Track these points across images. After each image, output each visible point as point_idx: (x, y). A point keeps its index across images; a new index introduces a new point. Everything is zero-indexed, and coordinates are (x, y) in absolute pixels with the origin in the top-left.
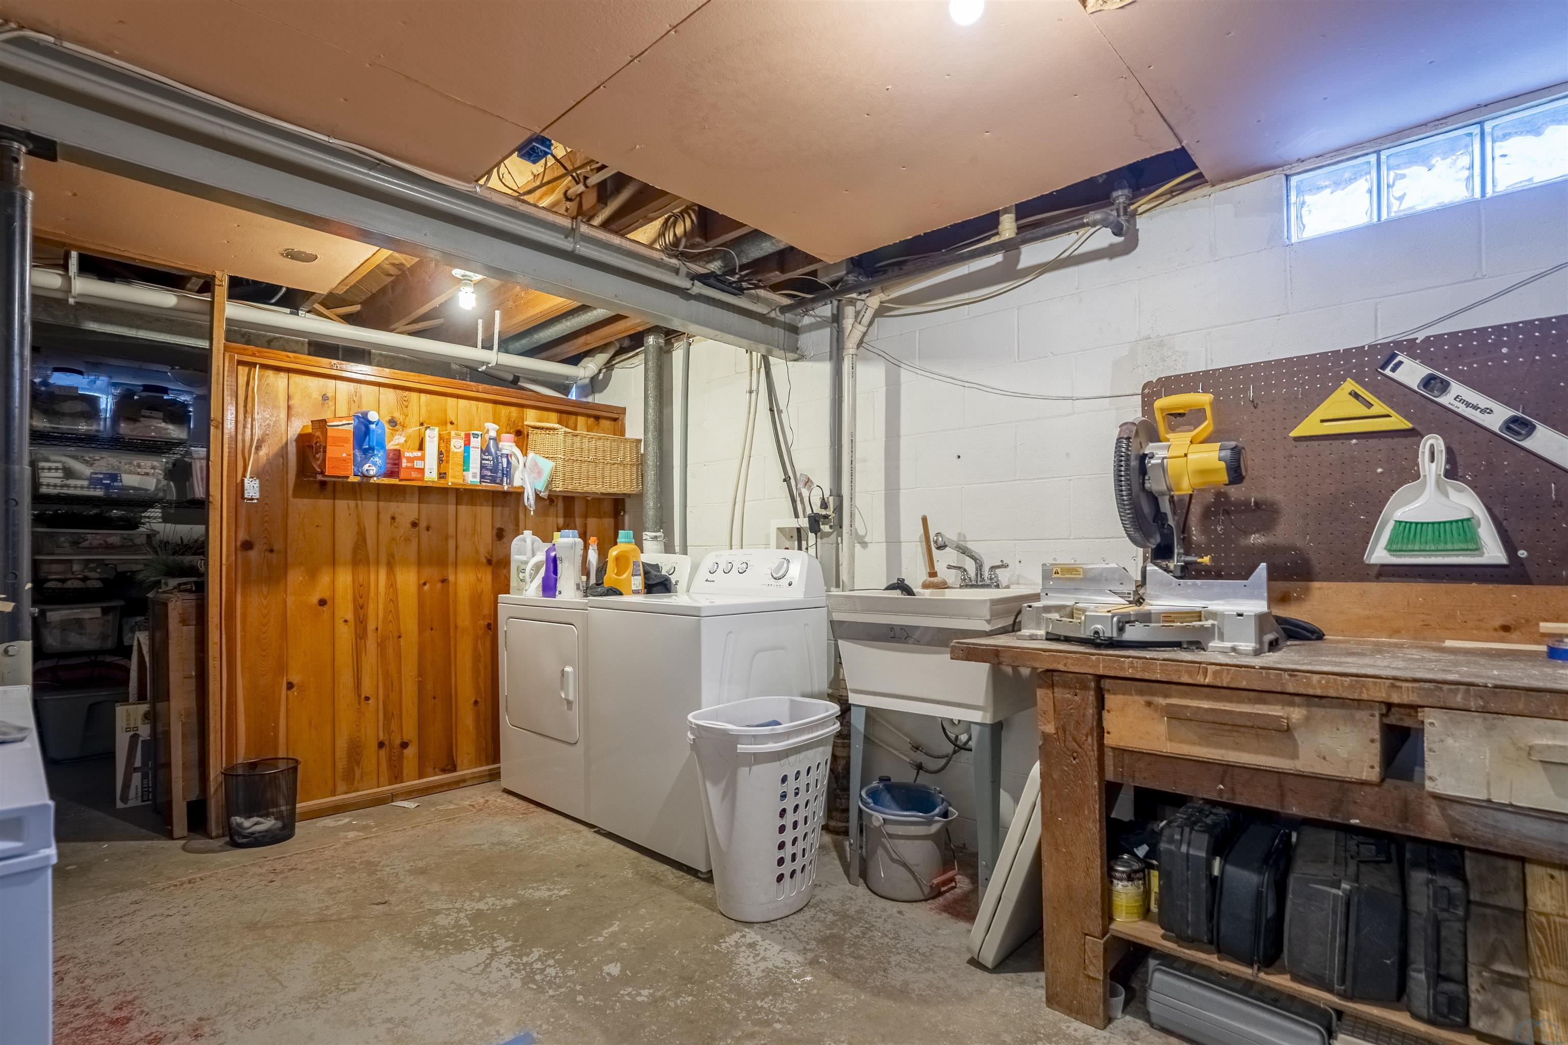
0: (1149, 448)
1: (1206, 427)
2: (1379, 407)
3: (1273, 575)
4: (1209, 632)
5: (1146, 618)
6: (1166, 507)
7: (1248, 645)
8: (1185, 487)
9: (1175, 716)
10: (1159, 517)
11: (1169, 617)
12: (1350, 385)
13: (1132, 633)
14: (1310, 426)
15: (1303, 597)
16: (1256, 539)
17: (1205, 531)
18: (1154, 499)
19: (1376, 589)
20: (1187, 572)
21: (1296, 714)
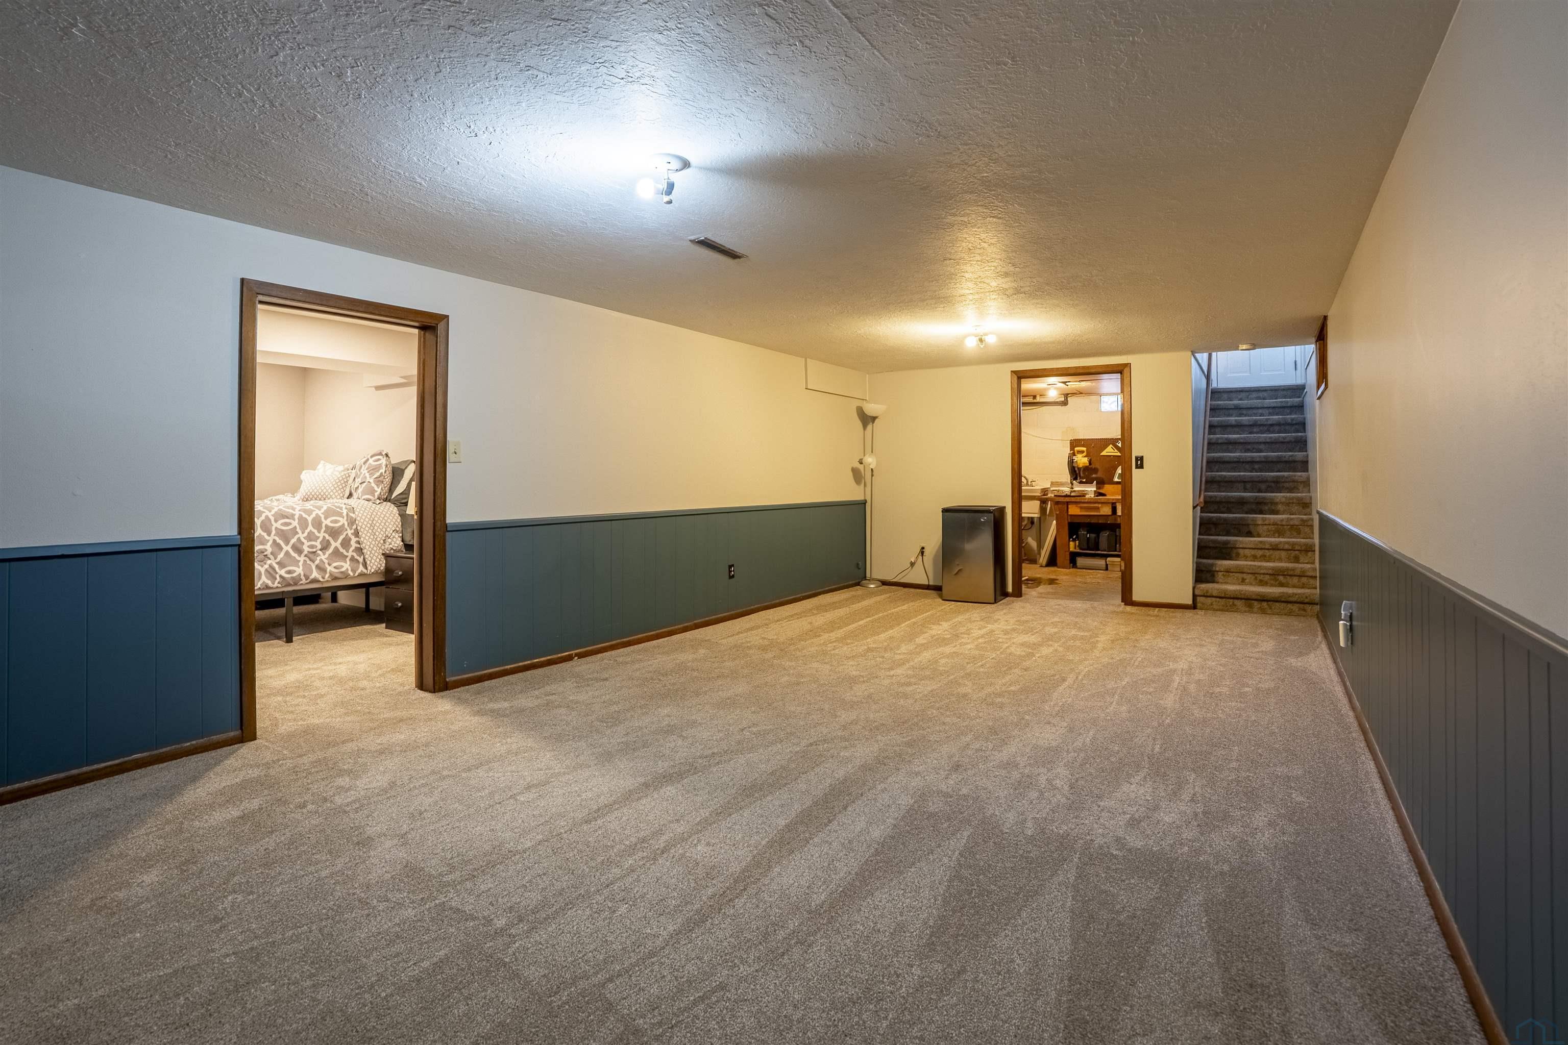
0: (1074, 458)
1: (1085, 454)
2: (1116, 451)
3: (1097, 483)
4: (1086, 494)
5: (1075, 491)
6: (1076, 469)
7: (1093, 496)
8: (1081, 466)
9: (1081, 508)
10: (1075, 471)
11: (1078, 491)
12: (1111, 446)
13: (1073, 494)
14: (1104, 453)
15: (1103, 488)
16: (1094, 476)
17: (1084, 474)
18: (1074, 467)
19: (1116, 486)
20: (1081, 482)
21: (1100, 505)
